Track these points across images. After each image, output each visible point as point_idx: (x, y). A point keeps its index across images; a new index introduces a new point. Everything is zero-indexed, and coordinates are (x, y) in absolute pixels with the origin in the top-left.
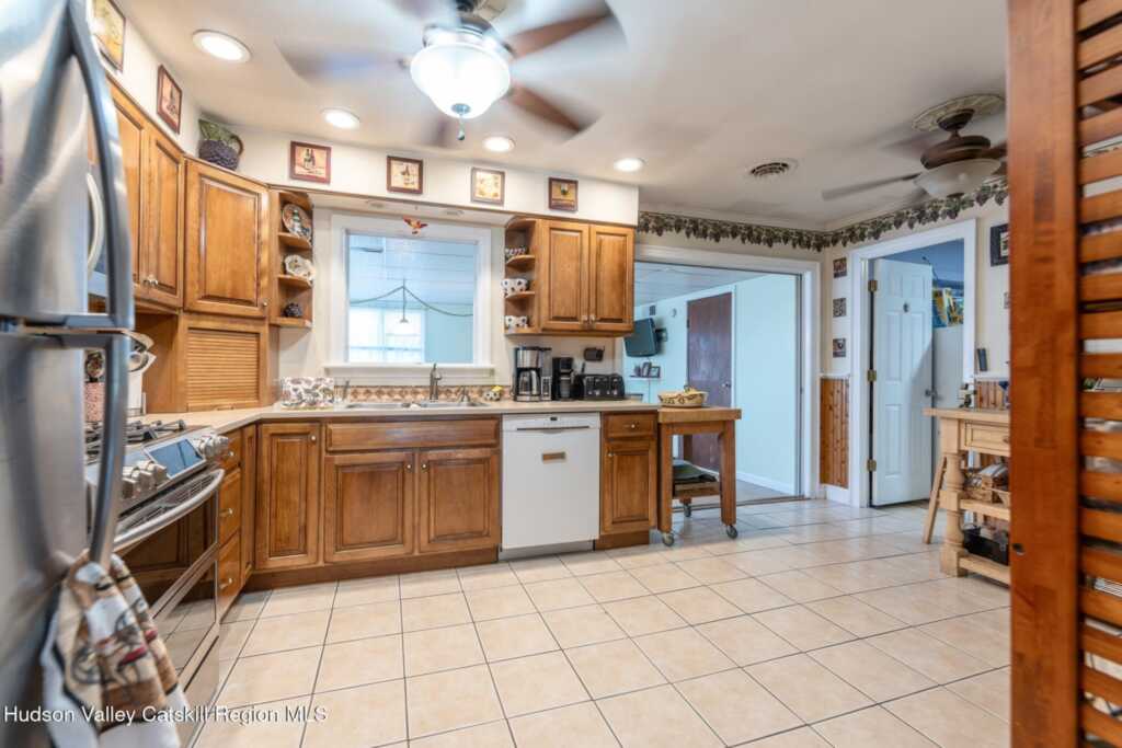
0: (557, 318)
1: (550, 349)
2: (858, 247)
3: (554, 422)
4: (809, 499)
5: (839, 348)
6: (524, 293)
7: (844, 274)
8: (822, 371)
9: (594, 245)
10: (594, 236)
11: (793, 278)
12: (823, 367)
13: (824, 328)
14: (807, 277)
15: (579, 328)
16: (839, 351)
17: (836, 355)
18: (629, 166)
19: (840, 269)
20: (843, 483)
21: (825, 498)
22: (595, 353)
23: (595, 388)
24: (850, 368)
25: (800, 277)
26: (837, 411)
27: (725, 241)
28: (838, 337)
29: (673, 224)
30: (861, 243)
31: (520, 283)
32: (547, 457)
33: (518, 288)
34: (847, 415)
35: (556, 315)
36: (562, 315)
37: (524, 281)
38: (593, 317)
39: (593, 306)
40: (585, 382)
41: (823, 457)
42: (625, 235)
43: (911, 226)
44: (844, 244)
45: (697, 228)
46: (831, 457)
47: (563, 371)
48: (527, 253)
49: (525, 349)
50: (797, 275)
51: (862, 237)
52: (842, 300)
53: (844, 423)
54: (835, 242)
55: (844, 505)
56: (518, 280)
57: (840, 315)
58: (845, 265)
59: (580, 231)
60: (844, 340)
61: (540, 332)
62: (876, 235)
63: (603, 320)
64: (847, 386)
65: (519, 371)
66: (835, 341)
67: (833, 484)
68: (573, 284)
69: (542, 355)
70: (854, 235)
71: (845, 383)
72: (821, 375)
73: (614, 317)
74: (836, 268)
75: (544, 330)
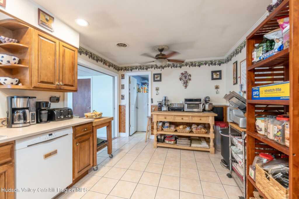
0: (42, 82)
1: (35, 97)
2: (127, 72)
3: (51, 136)
4: (117, 138)
5: (123, 97)
6: (16, 65)
7: (124, 78)
8: (119, 103)
9: (61, 51)
10: (61, 46)
11: (112, 77)
12: (120, 102)
13: (119, 92)
14: (116, 78)
15: (55, 88)
16: (123, 98)
17: (122, 99)
18: (82, 23)
19: (123, 77)
20: (124, 132)
21: (120, 136)
22: (56, 99)
23: (61, 115)
24: (125, 102)
25: (114, 77)
26: (122, 113)
27: (99, 63)
28: (122, 94)
29: (85, 52)
30: (128, 71)
31: (14, 59)
32: (47, 156)
33: (13, 62)
34: (125, 114)
35: (42, 80)
36: (46, 81)
37: (17, 59)
38: (61, 83)
39: (61, 78)
40: (55, 113)
41: (120, 126)
42: (74, 51)
43: (139, 70)
44: (124, 71)
45: (92, 56)
46: (121, 125)
47: (43, 108)
48: (18, 42)
49: (18, 97)
50: (113, 76)
51: (128, 70)
52: (124, 85)
53: (124, 116)
54: (121, 70)
55: (124, 137)
56: (13, 57)
57: (123, 89)
58: (124, 76)
59: (55, 42)
60: (124, 95)
61: (32, 88)
62: (131, 70)
63: (65, 85)
64: (125, 107)
65: (14, 110)
66: (122, 95)
67: (122, 132)
68: (51, 66)
69: (31, 100)
70: (126, 69)
71: (125, 106)
72: (119, 104)
73: (70, 84)
74: (122, 77)
75: (35, 87)
